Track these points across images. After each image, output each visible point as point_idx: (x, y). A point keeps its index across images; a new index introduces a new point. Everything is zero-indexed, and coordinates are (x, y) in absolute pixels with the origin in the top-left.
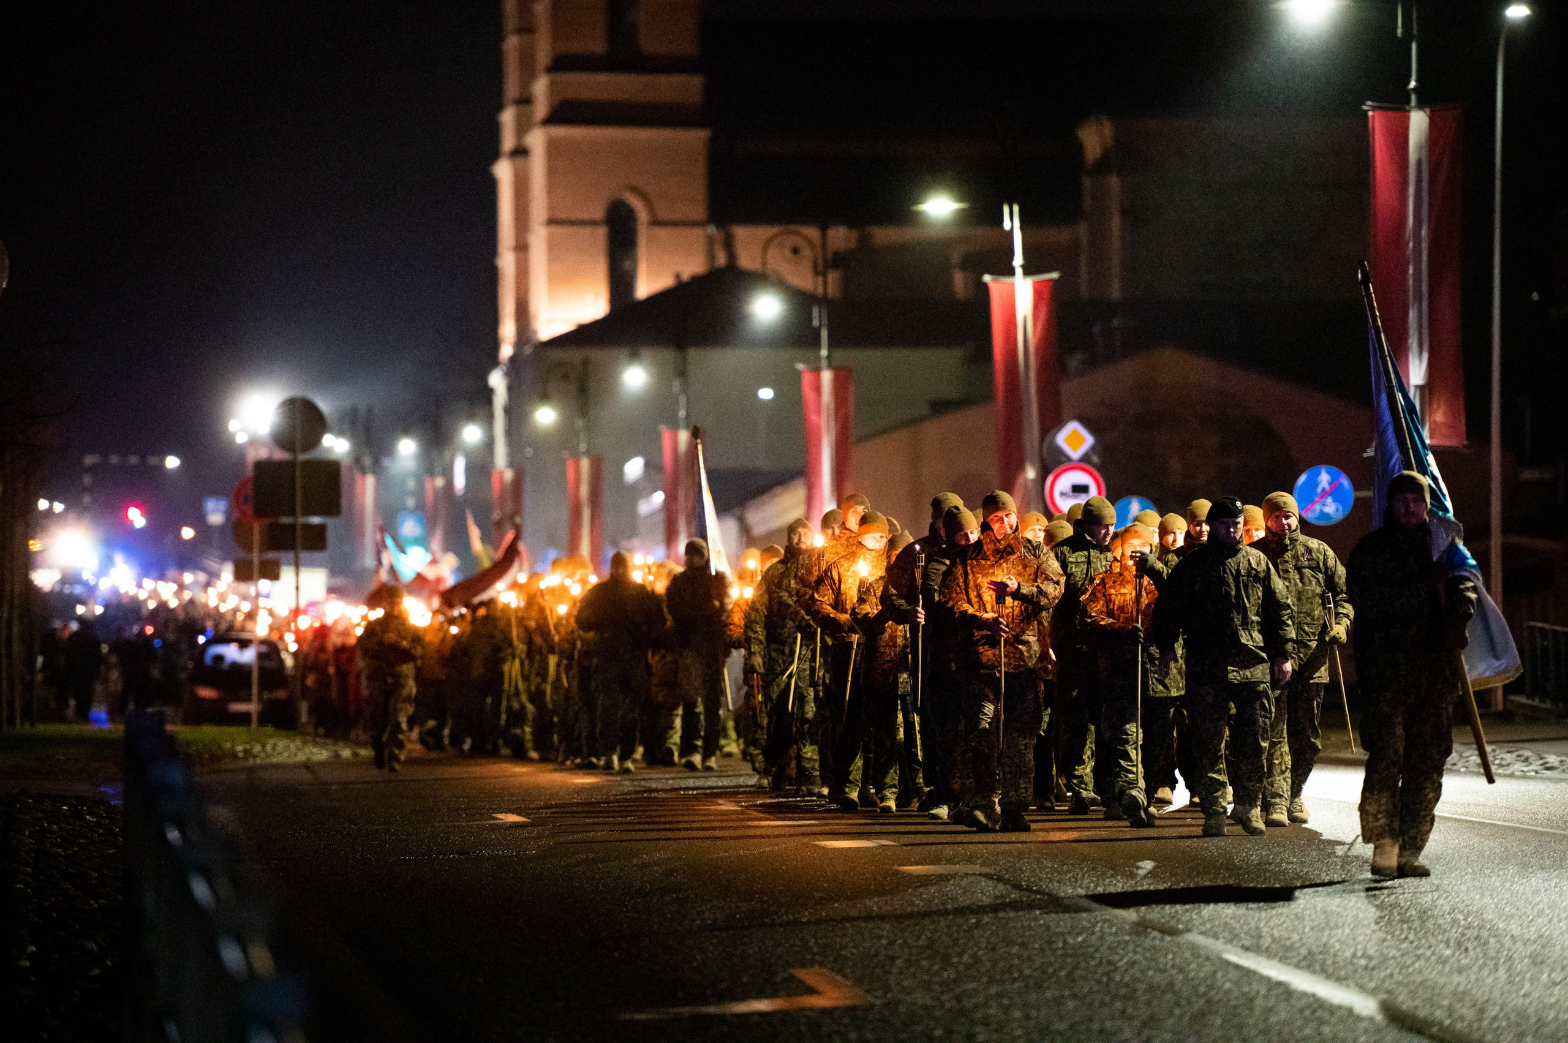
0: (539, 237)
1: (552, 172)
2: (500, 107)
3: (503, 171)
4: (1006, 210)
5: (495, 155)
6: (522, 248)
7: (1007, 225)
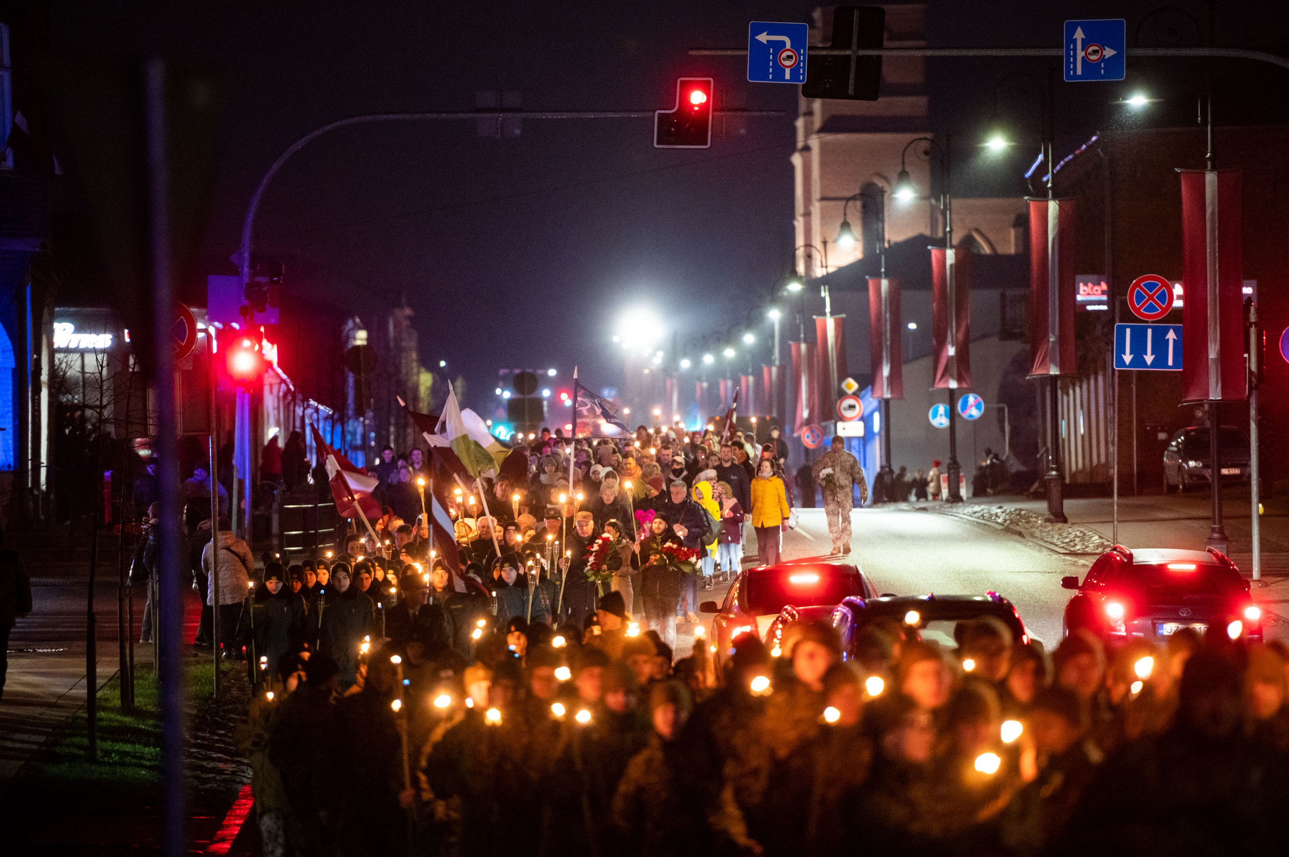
0: (816, 208)
1: (823, 164)
2: (796, 117)
3: (797, 160)
4: (822, 288)
5: (793, 149)
6: (807, 214)
7: (823, 294)
